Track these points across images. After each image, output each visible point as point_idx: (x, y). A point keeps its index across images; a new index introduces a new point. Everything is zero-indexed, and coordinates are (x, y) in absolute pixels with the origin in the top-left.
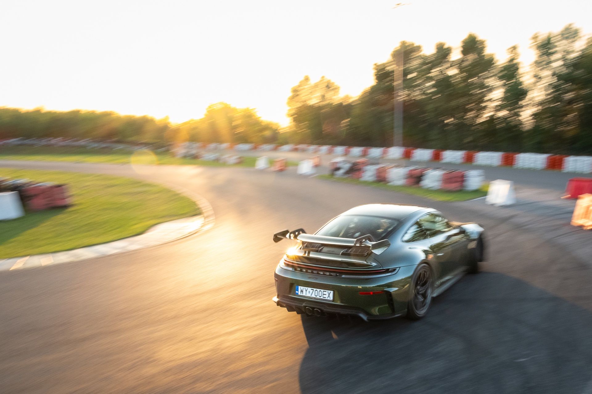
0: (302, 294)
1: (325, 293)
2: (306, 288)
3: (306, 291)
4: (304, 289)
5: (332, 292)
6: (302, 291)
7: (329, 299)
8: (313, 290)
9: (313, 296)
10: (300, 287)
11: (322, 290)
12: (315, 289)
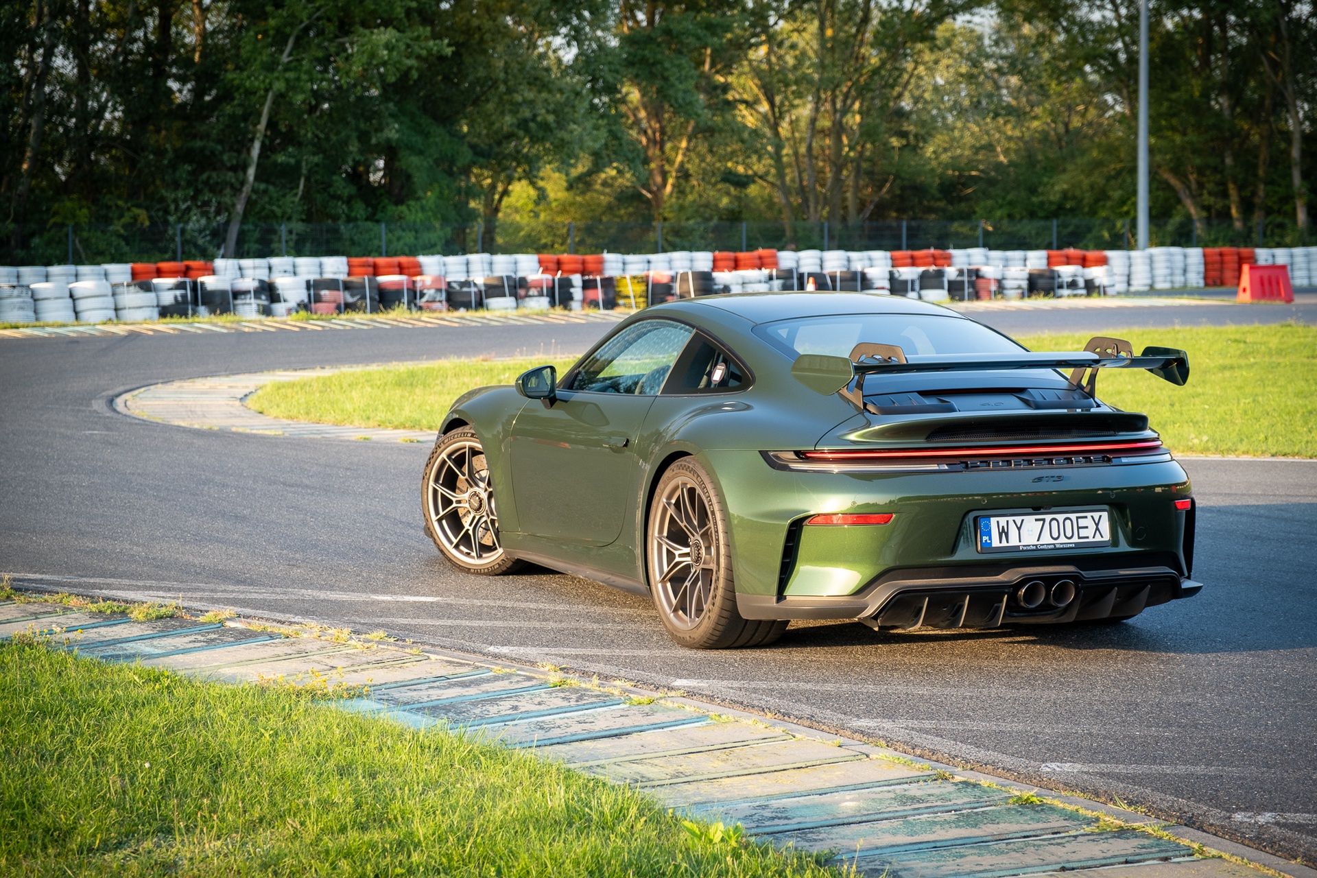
0: (1004, 544)
1: (1082, 522)
2: (1018, 519)
3: (1019, 529)
4: (1012, 525)
5: (1105, 515)
6: (1004, 533)
7: (1098, 538)
8: (1044, 520)
9: (1046, 539)
10: (993, 520)
11: (1073, 516)
12: (1048, 517)
